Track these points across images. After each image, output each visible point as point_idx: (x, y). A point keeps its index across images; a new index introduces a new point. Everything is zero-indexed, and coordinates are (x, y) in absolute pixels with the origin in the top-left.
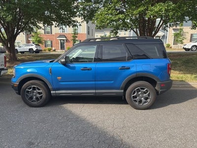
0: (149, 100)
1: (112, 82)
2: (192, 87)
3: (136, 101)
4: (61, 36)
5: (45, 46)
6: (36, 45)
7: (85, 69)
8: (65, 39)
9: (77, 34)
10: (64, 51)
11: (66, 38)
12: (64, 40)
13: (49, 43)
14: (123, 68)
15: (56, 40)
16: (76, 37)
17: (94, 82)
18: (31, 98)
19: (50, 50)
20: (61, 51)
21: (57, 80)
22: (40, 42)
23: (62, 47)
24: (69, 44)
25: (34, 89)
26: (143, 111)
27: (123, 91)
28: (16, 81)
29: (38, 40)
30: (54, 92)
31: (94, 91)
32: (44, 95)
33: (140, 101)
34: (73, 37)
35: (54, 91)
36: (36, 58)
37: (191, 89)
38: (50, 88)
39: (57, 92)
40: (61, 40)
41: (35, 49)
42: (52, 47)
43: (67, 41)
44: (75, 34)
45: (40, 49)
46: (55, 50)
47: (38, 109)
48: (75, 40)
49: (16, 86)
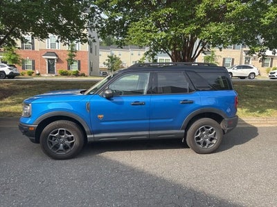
0: (214, 141)
1: (172, 120)
2: (246, 124)
3: (199, 143)
4: (48, 53)
5: (23, 68)
6: (10, 66)
7: (136, 104)
8: (55, 57)
9: (76, 52)
10: (54, 75)
11: (57, 56)
12: (54, 59)
13: (30, 63)
14: (186, 102)
15: (41, 59)
16: (74, 56)
17: (148, 121)
18: (56, 147)
19: (30, 74)
20: (49, 75)
21: (98, 119)
22: (15, 61)
23: (51, 70)
24: (62, 65)
25: (62, 133)
26: (209, 155)
27: (184, 131)
28: (32, 123)
29: (12, 58)
30: (92, 136)
31: (147, 133)
32: (76, 141)
33: (205, 143)
34: (69, 55)
35: (91, 134)
36: (21, 87)
37: (246, 126)
38: (86, 130)
39: (96, 136)
40: (48, 59)
41: (7, 72)
42: (34, 69)
43: (59, 60)
44: (72, 51)
45: (17, 72)
46: (39, 74)
47: (68, 161)
48: (72, 60)
49: (33, 129)
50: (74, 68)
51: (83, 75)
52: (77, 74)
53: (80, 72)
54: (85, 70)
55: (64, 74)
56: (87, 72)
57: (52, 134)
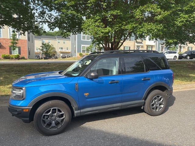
0: (162, 106)
1: (136, 93)
3: (153, 108)
7: (113, 82)
9: (17, 40)
14: (145, 79)
16: (16, 43)
17: (121, 95)
21: (84, 96)
24: (4, 51)
27: (144, 101)
30: (79, 111)
31: (120, 104)
34: (12, 43)
39: (82, 111)
43: (2, 47)
44: (14, 39)
48: (14, 46)
49: (27, 110)
50: (16, 53)
51: (23, 58)
52: (18, 58)
53: (21, 56)
54: (25, 54)
55: (6, 58)
56: (26, 56)
57: (45, 113)
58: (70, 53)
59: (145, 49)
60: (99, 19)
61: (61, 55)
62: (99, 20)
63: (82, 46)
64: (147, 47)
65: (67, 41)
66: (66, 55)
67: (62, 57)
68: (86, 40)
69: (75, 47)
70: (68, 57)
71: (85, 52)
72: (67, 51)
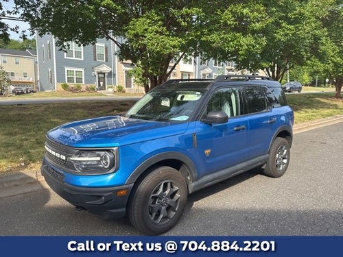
14: (271, 122)
57: (154, 193)
58: (31, 83)
59: (179, 77)
60: (159, 20)
61: (12, 88)
62: (160, 22)
63: (66, 69)
64: (182, 74)
65: (24, 59)
66: (24, 89)
67: (13, 92)
68: (74, 58)
69: (52, 72)
70: (27, 92)
71: (73, 82)
72: (25, 80)
